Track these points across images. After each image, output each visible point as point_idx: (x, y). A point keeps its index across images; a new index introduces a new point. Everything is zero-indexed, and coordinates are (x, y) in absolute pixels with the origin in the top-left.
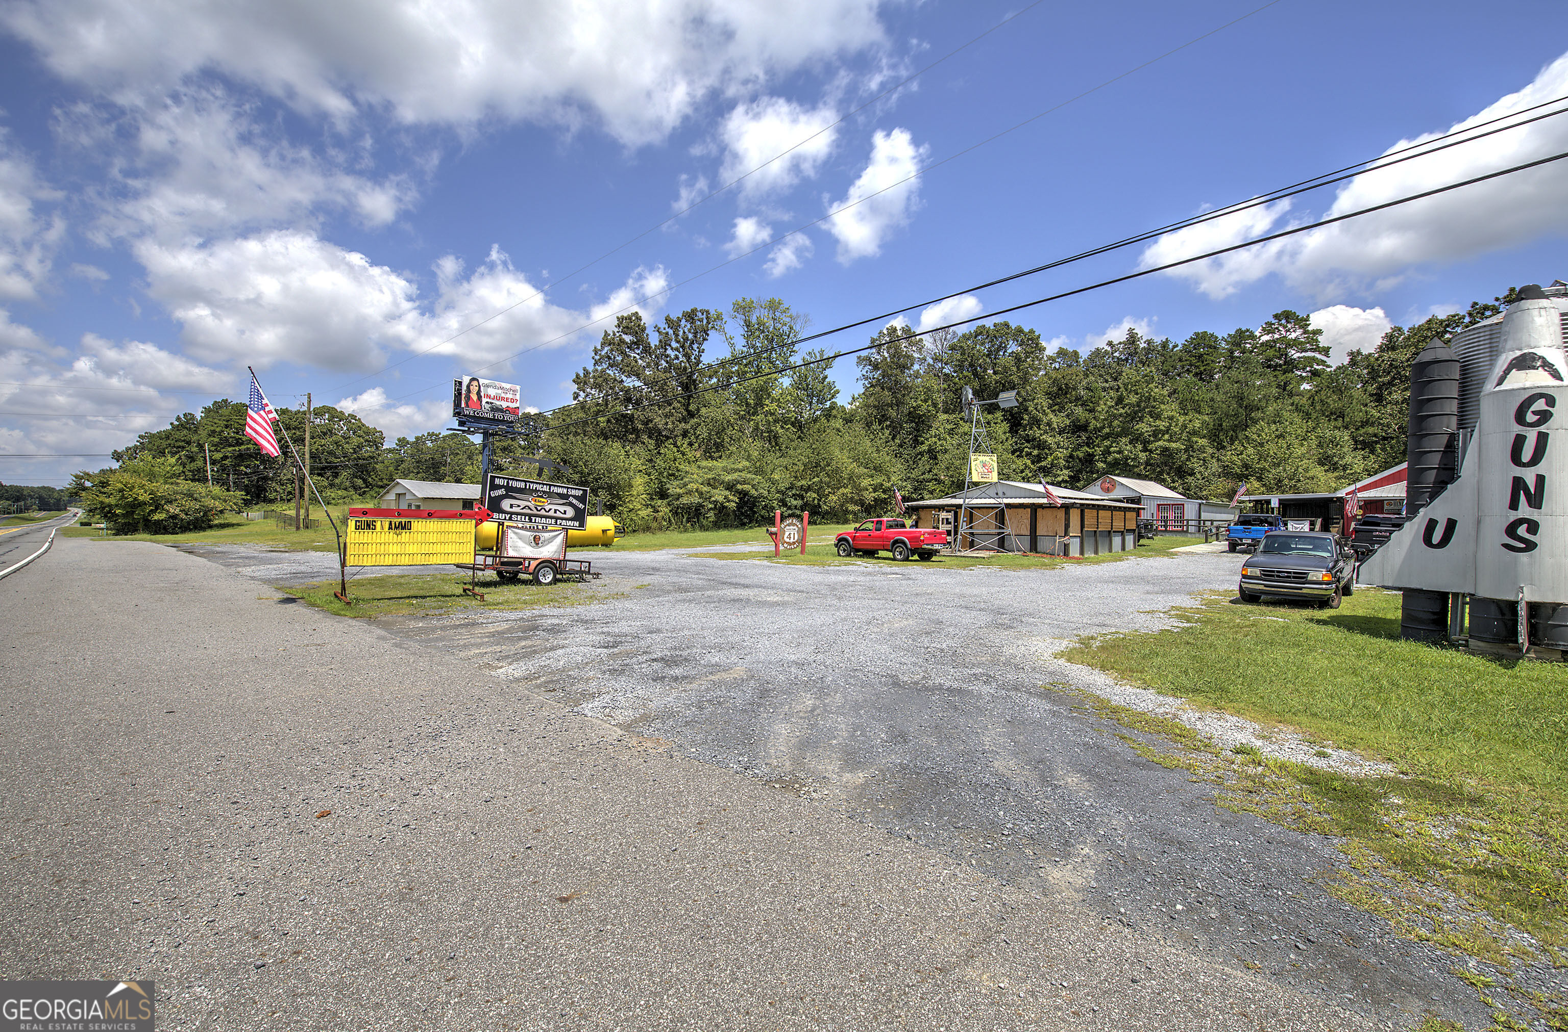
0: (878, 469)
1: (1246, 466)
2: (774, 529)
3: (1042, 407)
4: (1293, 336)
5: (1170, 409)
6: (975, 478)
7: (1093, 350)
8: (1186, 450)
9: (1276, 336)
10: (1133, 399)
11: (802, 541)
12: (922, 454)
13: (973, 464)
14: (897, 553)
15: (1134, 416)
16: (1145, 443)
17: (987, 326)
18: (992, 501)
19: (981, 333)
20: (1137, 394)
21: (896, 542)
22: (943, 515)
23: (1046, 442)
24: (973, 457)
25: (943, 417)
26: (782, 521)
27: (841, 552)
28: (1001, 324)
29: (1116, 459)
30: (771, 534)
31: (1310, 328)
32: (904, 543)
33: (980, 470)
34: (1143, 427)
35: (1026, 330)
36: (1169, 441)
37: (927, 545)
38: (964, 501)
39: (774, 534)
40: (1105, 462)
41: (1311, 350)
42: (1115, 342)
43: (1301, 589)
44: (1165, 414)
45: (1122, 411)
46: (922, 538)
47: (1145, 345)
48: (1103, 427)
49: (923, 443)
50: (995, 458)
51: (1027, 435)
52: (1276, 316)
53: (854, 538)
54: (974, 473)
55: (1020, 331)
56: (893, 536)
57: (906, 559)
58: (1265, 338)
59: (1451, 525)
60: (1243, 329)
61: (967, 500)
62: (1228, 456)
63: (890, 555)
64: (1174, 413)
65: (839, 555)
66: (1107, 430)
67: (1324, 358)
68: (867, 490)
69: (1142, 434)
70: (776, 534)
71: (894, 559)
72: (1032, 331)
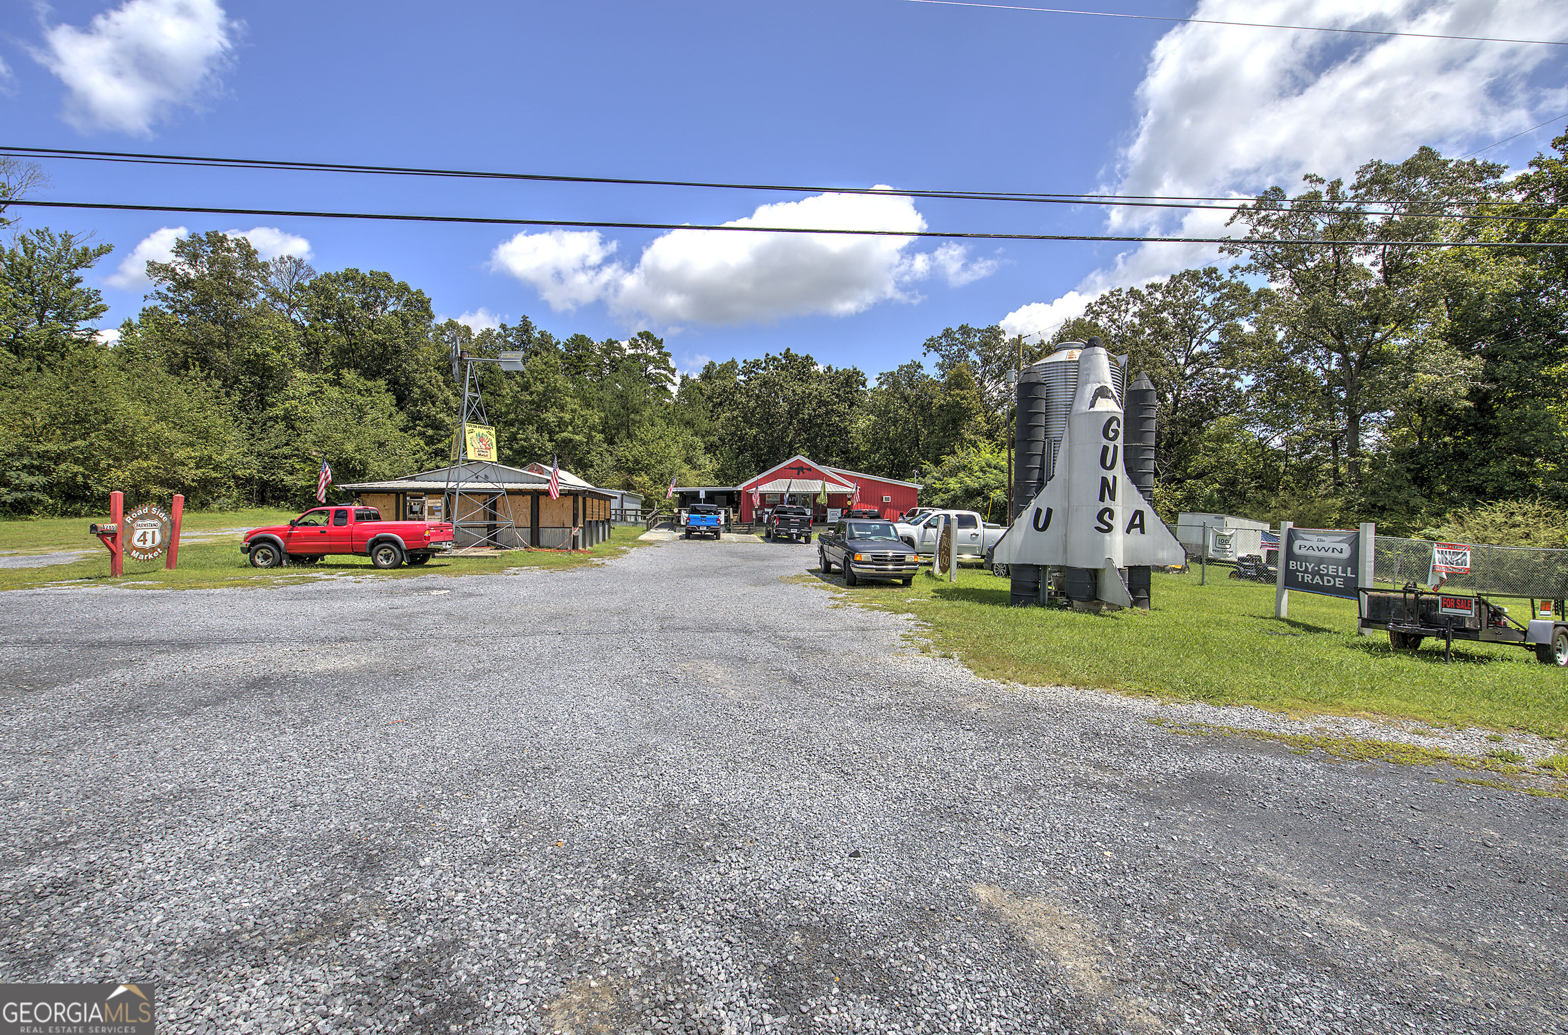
0: (205, 435)
1: (637, 462)
2: (107, 525)
3: (437, 381)
4: (652, 354)
5: (573, 403)
6: (471, 455)
7: (484, 330)
8: (587, 443)
9: (639, 351)
10: (540, 388)
11: (170, 548)
12: (275, 419)
13: (468, 437)
14: (379, 557)
15: (540, 406)
16: (551, 433)
17: (361, 272)
18: (489, 485)
19: (353, 278)
20: (542, 383)
21: (377, 541)
22: (429, 502)
23: (444, 421)
24: (467, 428)
25: (300, 374)
26: (125, 513)
27: (259, 561)
28: (380, 273)
29: (523, 447)
30: (103, 535)
31: (663, 350)
32: (395, 542)
33: (477, 445)
34: (550, 417)
35: (414, 290)
36: (574, 433)
37: (435, 543)
38: (458, 485)
39: (109, 535)
40: (510, 449)
41: (664, 369)
42: (509, 327)
43: (901, 570)
44: (569, 407)
45: (528, 398)
46: (427, 534)
47: (539, 336)
48: (508, 413)
49: (273, 405)
50: (493, 432)
51: (419, 411)
52: (640, 334)
53: (288, 537)
54: (470, 450)
55: (404, 288)
56: (372, 532)
57: (398, 566)
58: (632, 352)
59: (1049, 511)
60: (613, 340)
61: (461, 484)
62: (620, 451)
63: (368, 561)
64: (576, 406)
65: (254, 565)
66: (512, 416)
67: (671, 377)
68: (184, 465)
69: (548, 424)
70: (114, 535)
71: (375, 566)
72: (420, 292)
